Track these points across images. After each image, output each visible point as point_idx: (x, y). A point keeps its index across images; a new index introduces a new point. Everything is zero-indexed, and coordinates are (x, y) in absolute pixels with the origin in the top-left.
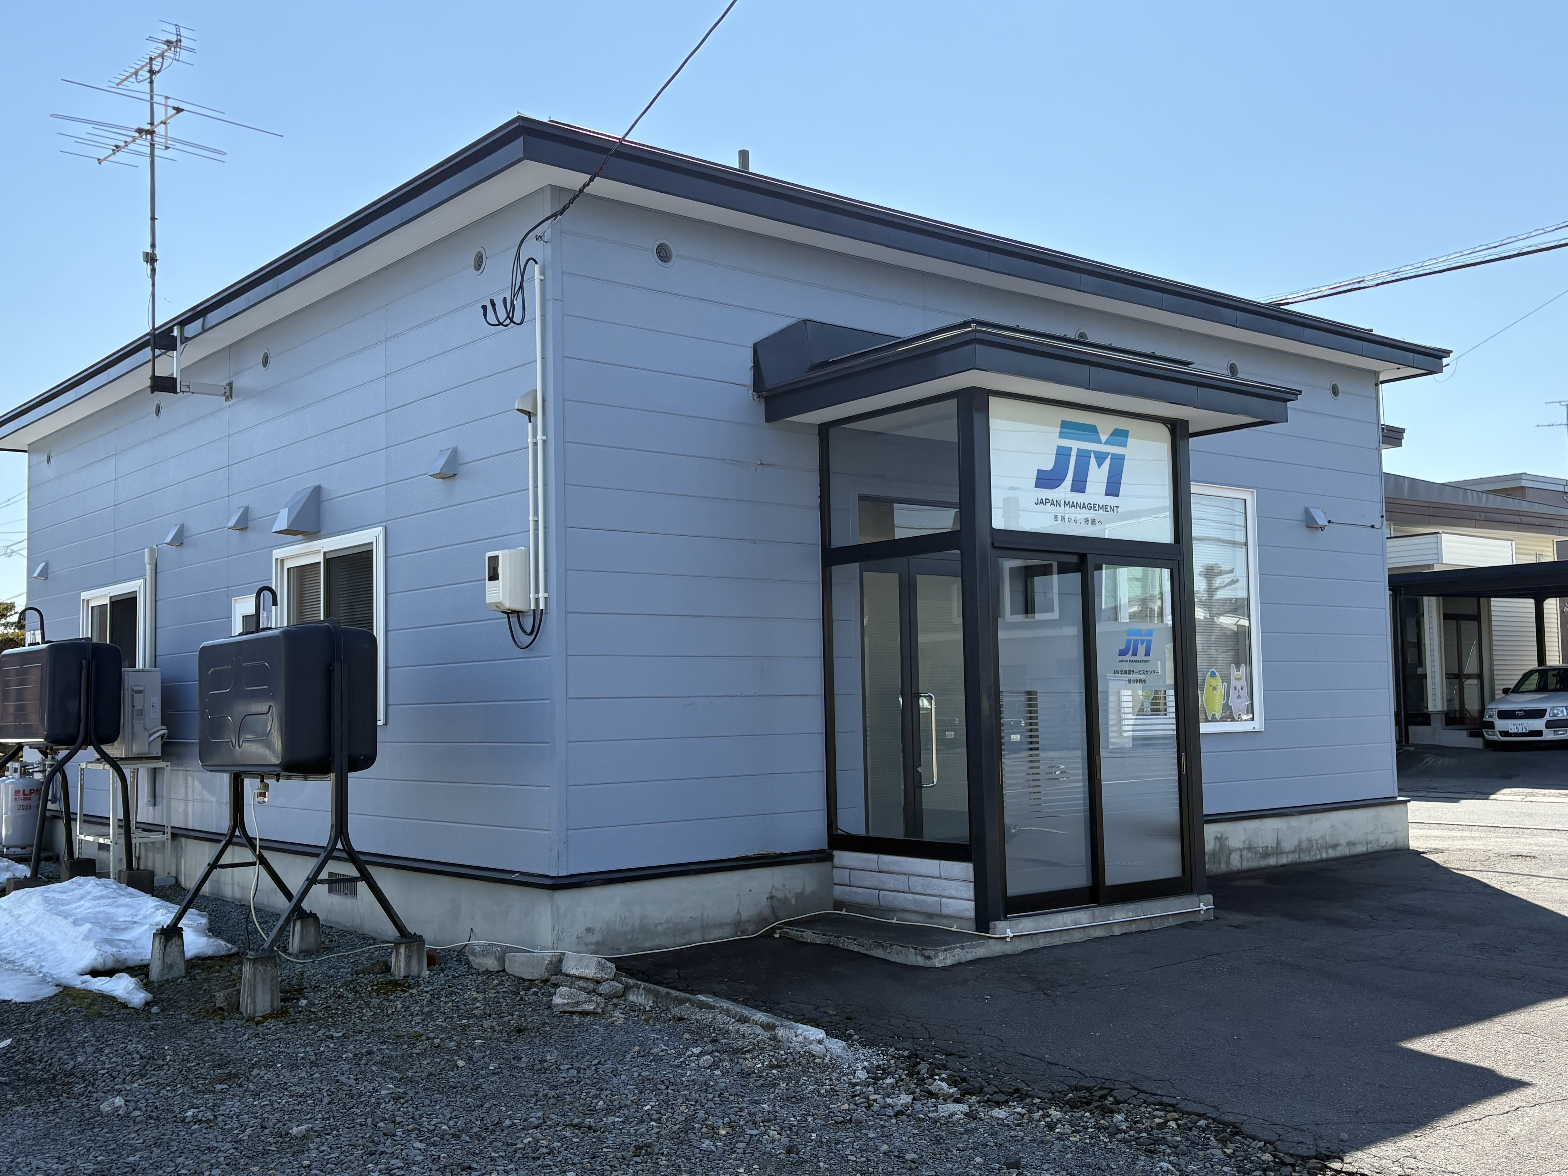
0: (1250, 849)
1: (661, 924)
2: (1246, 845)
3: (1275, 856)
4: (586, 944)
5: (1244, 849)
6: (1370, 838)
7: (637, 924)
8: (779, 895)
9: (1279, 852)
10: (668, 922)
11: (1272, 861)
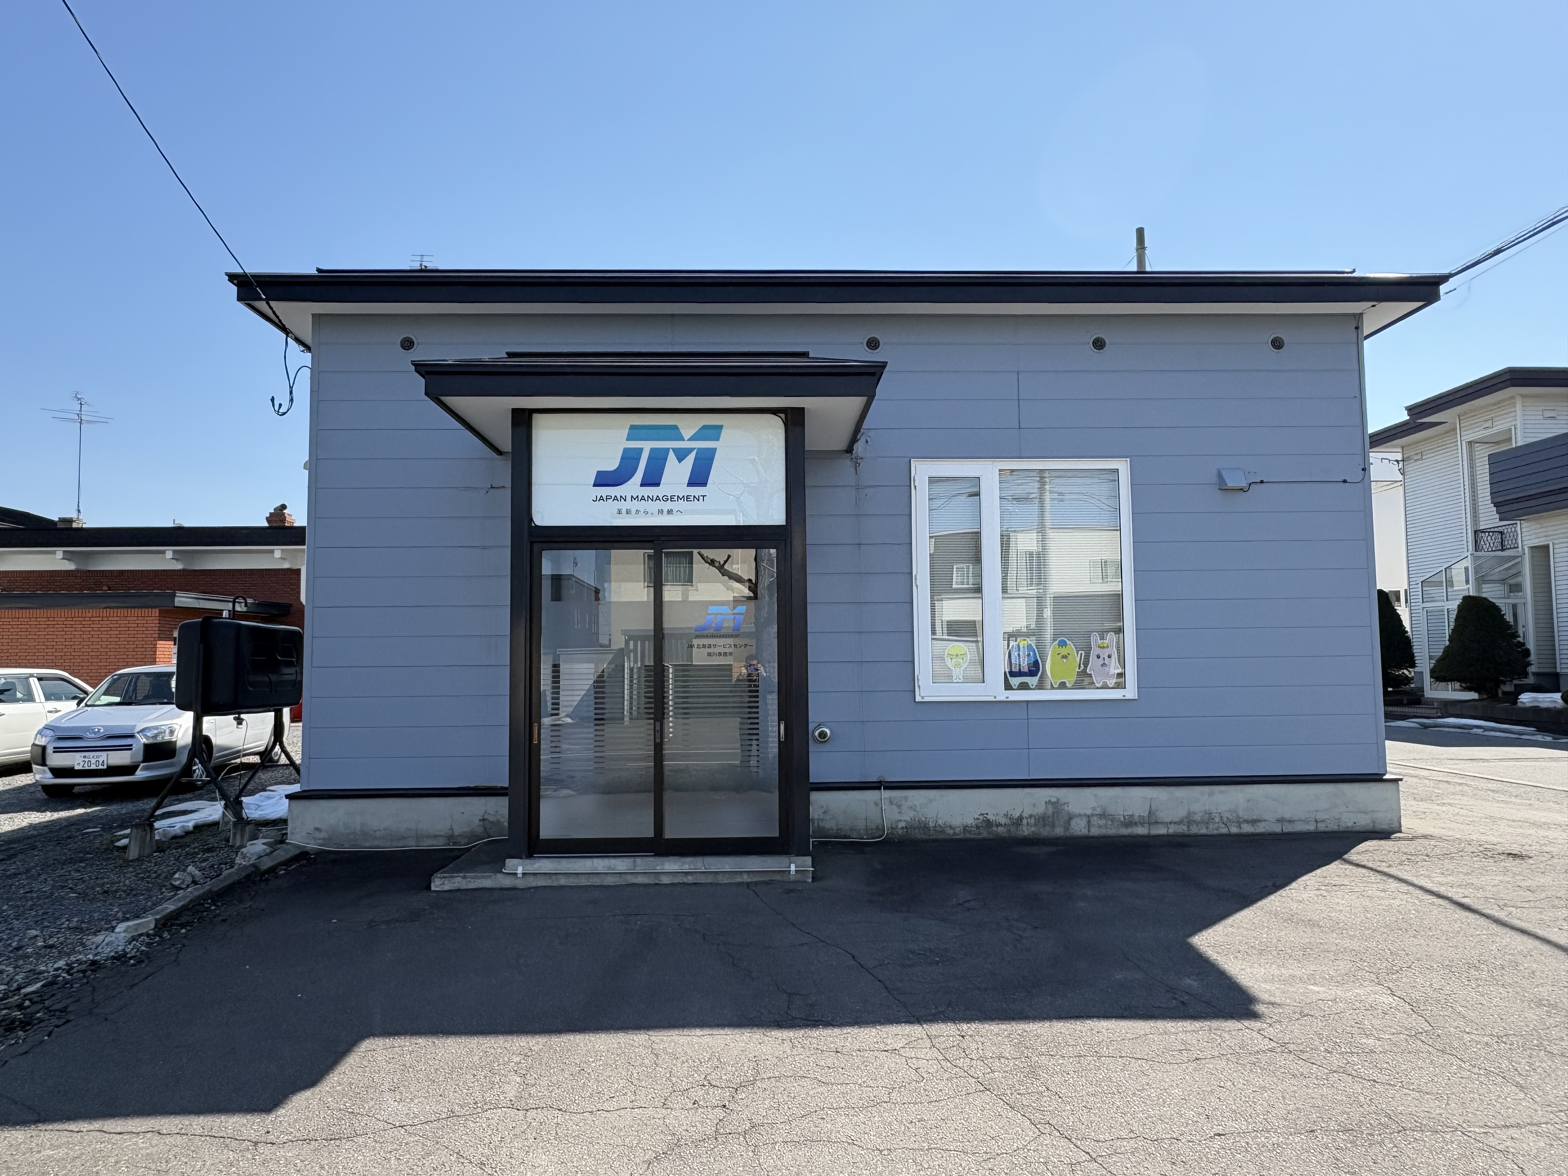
0: (1102, 816)
1: (379, 830)
2: (1099, 811)
3: (1146, 825)
4: (315, 839)
5: (1093, 815)
6: (1320, 816)
7: (358, 828)
8: (491, 819)
9: (1153, 821)
10: (385, 829)
11: (1141, 831)
